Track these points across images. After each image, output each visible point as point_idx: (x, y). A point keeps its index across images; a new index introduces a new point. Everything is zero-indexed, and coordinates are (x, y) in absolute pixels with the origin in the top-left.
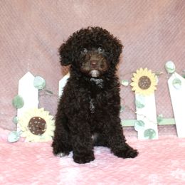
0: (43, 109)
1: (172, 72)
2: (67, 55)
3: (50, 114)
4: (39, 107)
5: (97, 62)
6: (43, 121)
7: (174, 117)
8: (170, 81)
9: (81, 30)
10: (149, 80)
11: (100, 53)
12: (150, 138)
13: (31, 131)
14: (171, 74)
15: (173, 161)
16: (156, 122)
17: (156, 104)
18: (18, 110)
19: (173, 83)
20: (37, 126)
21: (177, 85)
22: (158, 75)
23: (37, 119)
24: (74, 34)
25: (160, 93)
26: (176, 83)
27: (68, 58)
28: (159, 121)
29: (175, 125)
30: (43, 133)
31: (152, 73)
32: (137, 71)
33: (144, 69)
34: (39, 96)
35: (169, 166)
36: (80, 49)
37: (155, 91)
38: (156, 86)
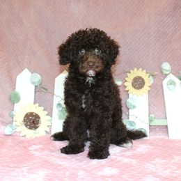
0: (37, 105)
1: (167, 73)
3: (44, 110)
4: (35, 103)
5: (93, 62)
6: (37, 117)
7: (166, 118)
8: (165, 82)
9: (80, 32)
10: (143, 80)
11: (97, 54)
13: (26, 125)
14: (166, 75)
16: (148, 122)
17: (149, 105)
18: (15, 104)
19: (168, 85)
21: (171, 86)
22: (153, 76)
23: (31, 114)
26: (171, 84)
28: (151, 121)
29: (167, 126)
31: (147, 73)
32: (131, 71)
33: (138, 69)
34: (35, 92)
37: (149, 91)
38: (150, 87)
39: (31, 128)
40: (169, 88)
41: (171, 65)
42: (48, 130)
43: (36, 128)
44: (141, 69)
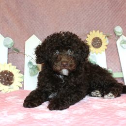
1: (120, 34)
2: (41, 54)
4: (8, 63)
5: (67, 62)
6: (11, 74)
8: (118, 42)
10: (101, 40)
11: (69, 54)
14: (119, 36)
17: (107, 61)
19: (121, 44)
22: (108, 37)
23: (6, 72)
24: (48, 37)
25: (109, 52)
26: (124, 43)
27: (42, 57)
31: (103, 35)
33: (96, 31)
34: (8, 54)
36: (53, 50)
37: (106, 49)
38: (107, 46)
39: (5, 84)
40: (122, 47)
41: (122, 28)
42: (21, 86)
43: (10, 84)
44: (98, 31)
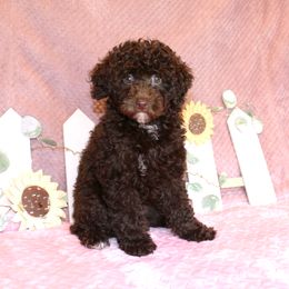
0: (41, 171)
3: (52, 181)
7: (241, 175)
12: (212, 209)
13: (28, 210)
14: (231, 110)
15: (271, 239)
16: (218, 184)
19: (236, 124)
20: (36, 202)
23: (34, 189)
26: (241, 123)
28: (221, 182)
30: (46, 212)
34: (32, 150)
35: (272, 246)
37: (211, 136)
38: (213, 129)
39: (36, 215)
40: (238, 129)
